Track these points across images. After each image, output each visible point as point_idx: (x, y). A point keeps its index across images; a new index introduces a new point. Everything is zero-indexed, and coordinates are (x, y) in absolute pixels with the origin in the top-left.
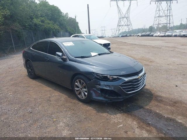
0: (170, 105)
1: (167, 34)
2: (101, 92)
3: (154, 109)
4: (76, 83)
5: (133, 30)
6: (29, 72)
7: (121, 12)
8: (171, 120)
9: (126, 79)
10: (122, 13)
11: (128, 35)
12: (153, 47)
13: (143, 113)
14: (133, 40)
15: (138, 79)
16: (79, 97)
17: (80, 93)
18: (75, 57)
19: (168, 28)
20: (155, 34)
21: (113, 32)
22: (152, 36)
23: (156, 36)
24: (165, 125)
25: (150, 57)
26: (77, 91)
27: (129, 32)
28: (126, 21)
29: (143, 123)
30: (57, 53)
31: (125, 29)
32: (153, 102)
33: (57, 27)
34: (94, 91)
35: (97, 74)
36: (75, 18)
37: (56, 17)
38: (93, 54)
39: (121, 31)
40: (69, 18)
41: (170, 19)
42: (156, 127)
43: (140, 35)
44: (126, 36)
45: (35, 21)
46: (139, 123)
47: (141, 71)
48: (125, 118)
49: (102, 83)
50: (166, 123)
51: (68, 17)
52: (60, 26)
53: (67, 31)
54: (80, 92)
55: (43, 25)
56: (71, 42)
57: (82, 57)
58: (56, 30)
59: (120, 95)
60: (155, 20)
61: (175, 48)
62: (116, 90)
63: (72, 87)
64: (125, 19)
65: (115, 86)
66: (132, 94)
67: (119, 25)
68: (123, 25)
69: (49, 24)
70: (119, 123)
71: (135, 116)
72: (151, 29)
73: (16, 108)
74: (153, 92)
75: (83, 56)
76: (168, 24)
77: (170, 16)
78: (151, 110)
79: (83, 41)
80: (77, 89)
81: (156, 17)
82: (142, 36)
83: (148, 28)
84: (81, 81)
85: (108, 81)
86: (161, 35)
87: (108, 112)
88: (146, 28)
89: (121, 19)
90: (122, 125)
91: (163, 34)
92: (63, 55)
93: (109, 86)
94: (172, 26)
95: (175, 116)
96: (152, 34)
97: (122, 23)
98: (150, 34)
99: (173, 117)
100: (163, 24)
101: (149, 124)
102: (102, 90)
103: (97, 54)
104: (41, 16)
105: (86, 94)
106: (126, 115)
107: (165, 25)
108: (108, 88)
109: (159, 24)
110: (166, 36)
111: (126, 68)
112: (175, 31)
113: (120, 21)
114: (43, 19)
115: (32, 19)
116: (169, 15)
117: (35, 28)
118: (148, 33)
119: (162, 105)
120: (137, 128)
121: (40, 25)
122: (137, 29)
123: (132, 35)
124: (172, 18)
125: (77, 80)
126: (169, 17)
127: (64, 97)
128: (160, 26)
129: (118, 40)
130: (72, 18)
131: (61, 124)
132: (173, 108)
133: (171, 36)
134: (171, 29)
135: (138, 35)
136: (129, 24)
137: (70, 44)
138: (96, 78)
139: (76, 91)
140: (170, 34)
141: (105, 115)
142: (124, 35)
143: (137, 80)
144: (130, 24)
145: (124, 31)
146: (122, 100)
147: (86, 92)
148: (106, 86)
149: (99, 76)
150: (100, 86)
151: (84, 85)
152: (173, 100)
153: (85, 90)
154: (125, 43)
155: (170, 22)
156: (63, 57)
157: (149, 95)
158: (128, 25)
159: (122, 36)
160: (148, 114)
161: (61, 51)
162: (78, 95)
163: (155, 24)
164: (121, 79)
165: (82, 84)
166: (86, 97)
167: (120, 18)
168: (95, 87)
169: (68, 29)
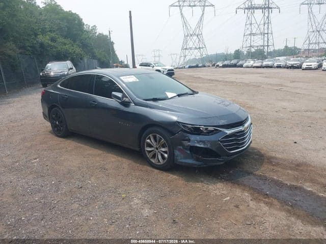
0: (291, 169)
1: (265, 63)
2: (190, 151)
3: (269, 175)
4: (148, 141)
5: (208, 56)
6: (54, 126)
7: (188, 25)
8: (296, 188)
9: (229, 132)
10: (189, 28)
11: (200, 65)
12: (247, 85)
13: (255, 180)
14: (209, 74)
15: (244, 131)
16: (153, 161)
17: (154, 156)
18: (144, 100)
19: (266, 54)
20: (245, 62)
21: (174, 59)
22: (241, 66)
23: (247, 67)
24: (290, 195)
25: (246, 101)
26: (150, 152)
27: (202, 59)
28: (197, 41)
29: (258, 193)
30: (113, 93)
31: (195, 55)
32: (266, 166)
33: (78, 50)
34: (179, 150)
35: (184, 125)
36: (108, 34)
37: (75, 32)
38: (170, 95)
39: (188, 58)
40: (97, 35)
41: (268, 40)
42: (277, 198)
43: (221, 65)
44: (197, 66)
45: (40, 38)
46: (252, 194)
47: (247, 119)
48: (230, 188)
49: (193, 138)
50: (290, 192)
51: (96, 32)
52: (83, 49)
53: (94, 57)
54: (155, 154)
55: (54, 46)
56: (133, 76)
57: (155, 100)
58: (77, 55)
59: (219, 156)
60: (245, 40)
61: (282, 86)
62: (214, 149)
63: (140, 147)
64: (195, 37)
65: (212, 143)
66: (236, 154)
67: (185, 47)
68: (191, 48)
69: (65, 44)
70: (223, 196)
71: (245, 185)
72: (238, 55)
73: (53, 182)
74: (263, 152)
75: (155, 97)
76: (266, 48)
77: (268, 34)
78: (265, 176)
79: (150, 75)
80: (150, 149)
81: (246, 34)
82: (224, 66)
83: (233, 52)
84: (158, 135)
85: (202, 134)
86: (255, 65)
87: (202, 182)
88: (229, 53)
89: (189, 37)
90: (229, 198)
91: (258, 63)
92: (124, 96)
93: (203, 142)
94: (272, 50)
95: (301, 183)
96: (240, 63)
97: (190, 44)
98: (238, 62)
99: (299, 185)
100: (257, 47)
101: (267, 194)
102: (193, 149)
103: (175, 95)
104: (50, 31)
105: (166, 155)
106: (230, 184)
107: (259, 49)
108: (202, 146)
109: (251, 46)
110: (263, 67)
111: (223, 116)
112: (277, 58)
113: (185, 42)
114: (53, 35)
115: (36, 35)
116: (267, 32)
117: (41, 51)
118: (234, 62)
119: (279, 169)
120: (251, 200)
121: (49, 46)
122: (214, 55)
123: (207, 64)
124: (271, 38)
125: (150, 135)
126: (266, 35)
127: (128, 163)
128: (253, 50)
129: (185, 73)
130: (103, 35)
131: (136, 201)
132: (296, 173)
133: (271, 67)
134: (271, 56)
135: (218, 66)
136: (201, 46)
137: (132, 79)
138: (182, 130)
139: (146, 152)
140: (270, 63)
141: (199, 185)
142: (194, 65)
143: (242, 133)
144: (204, 46)
145: (193, 57)
146: (222, 163)
147: (165, 152)
148: (198, 142)
149: (187, 127)
150: (189, 142)
151: (163, 143)
152: (294, 162)
153: (163, 150)
154: (200, 78)
155: (269, 44)
156: (124, 99)
157: (257, 156)
158: (199, 48)
159: (190, 67)
160: (261, 182)
161: (120, 91)
162: (152, 158)
163: (244, 46)
164: (221, 131)
165: (158, 140)
166: (166, 160)
167: (186, 36)
168: (182, 145)
169: (97, 54)
